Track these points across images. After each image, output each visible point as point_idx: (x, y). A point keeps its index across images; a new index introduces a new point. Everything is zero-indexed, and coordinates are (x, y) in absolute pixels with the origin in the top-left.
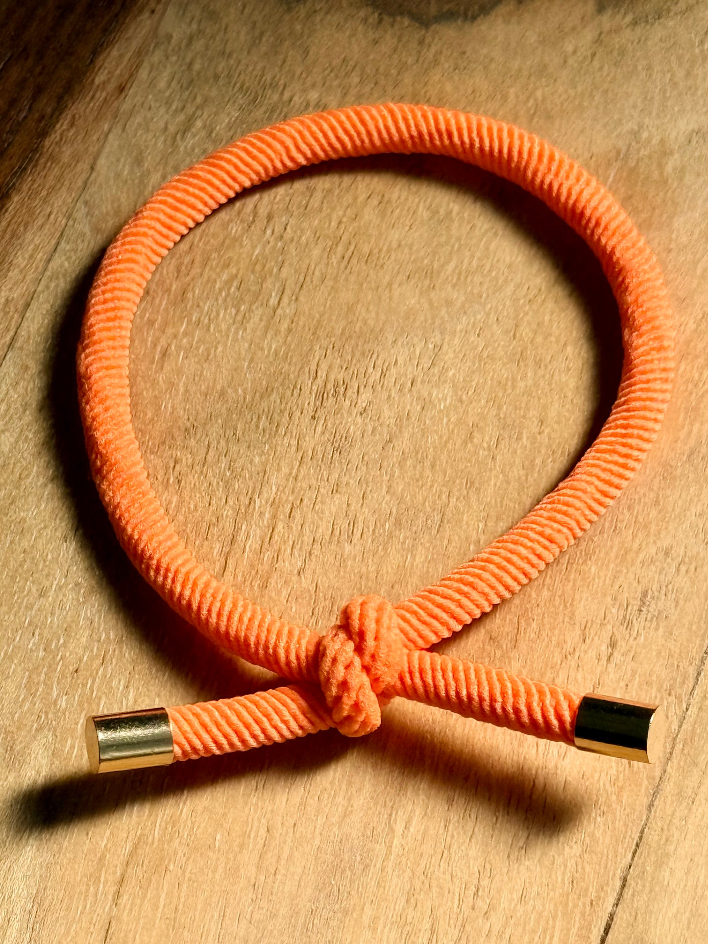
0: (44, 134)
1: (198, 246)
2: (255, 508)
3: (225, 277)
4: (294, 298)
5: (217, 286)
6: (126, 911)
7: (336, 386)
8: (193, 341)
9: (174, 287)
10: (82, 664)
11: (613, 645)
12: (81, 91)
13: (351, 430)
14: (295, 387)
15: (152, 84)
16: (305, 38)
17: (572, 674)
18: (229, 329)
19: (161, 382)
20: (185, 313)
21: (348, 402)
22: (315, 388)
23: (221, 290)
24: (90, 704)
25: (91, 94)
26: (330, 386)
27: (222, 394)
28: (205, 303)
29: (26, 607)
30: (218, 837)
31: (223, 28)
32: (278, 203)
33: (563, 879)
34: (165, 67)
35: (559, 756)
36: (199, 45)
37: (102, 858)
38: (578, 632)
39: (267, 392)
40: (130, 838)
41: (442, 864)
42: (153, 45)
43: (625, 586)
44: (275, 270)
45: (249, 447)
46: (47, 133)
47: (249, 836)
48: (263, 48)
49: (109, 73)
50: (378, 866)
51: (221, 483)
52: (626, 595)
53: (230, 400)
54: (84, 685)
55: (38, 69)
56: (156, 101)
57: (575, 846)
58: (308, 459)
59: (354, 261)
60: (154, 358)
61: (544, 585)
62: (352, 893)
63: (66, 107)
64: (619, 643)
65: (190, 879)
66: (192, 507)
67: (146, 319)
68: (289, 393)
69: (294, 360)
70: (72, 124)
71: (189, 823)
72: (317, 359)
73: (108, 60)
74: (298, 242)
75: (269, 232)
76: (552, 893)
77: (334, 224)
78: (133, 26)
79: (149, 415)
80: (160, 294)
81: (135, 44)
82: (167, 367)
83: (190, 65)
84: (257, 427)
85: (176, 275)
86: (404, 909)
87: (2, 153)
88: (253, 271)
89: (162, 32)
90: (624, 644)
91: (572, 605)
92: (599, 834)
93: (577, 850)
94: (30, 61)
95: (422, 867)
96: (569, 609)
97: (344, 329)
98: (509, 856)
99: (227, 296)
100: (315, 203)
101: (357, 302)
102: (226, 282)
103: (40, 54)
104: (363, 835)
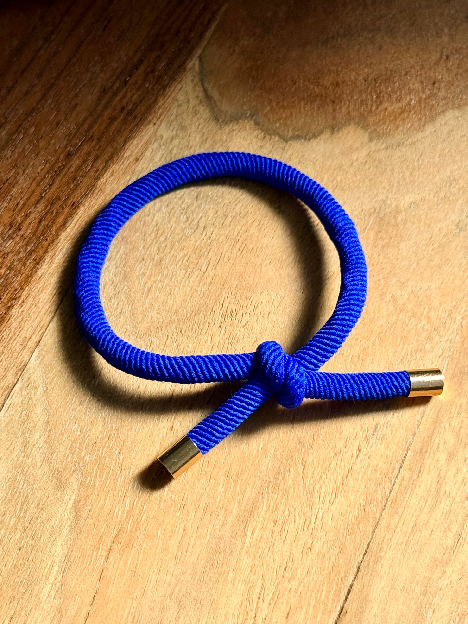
0: (98, 178)
1: (169, 238)
3: (181, 255)
4: (214, 268)
5: (177, 259)
6: (111, 565)
7: (232, 312)
8: (163, 284)
9: (156, 257)
10: (98, 440)
11: (359, 450)
12: (117, 160)
13: (238, 335)
14: (212, 311)
17: (339, 463)
18: (181, 280)
19: (147, 304)
20: (161, 271)
22: (221, 312)
23: (178, 261)
24: (100, 460)
25: (122, 161)
26: (229, 312)
27: (176, 312)
28: (171, 267)
29: (73, 410)
30: (159, 531)
31: (188, 134)
32: (209, 221)
33: (328, 566)
35: (330, 503)
36: (176, 142)
37: (102, 537)
38: (343, 442)
39: (198, 312)
40: (116, 529)
41: (269, 553)
42: (154, 140)
43: (367, 421)
44: (206, 253)
45: (187, 339)
47: (175, 532)
49: (132, 152)
50: (237, 552)
52: (367, 426)
53: (180, 315)
54: (98, 450)
55: (97, 148)
57: (335, 549)
59: (244, 252)
60: (144, 291)
62: (224, 564)
63: (109, 166)
64: (362, 450)
65: (144, 552)
67: (141, 272)
68: (209, 314)
69: (212, 298)
70: (112, 175)
71: (145, 523)
72: (223, 298)
73: (132, 145)
74: (218, 241)
75: (204, 234)
76: (322, 572)
77: (236, 233)
78: (145, 130)
79: (140, 319)
80: (149, 261)
81: (145, 139)
82: (150, 297)
83: (171, 151)
84: (192, 329)
85: (157, 252)
86: (249, 575)
87: (77, 186)
88: (195, 253)
89: (158, 134)
90: (365, 450)
91: (340, 429)
92: (347, 544)
93: (336, 551)
94: (94, 143)
95: (259, 554)
96: (339, 430)
97: (237, 285)
98: (302, 552)
99: (181, 264)
100: (227, 222)
101: (245, 272)
102: (182, 257)
103: (99, 140)
104: (231, 536)
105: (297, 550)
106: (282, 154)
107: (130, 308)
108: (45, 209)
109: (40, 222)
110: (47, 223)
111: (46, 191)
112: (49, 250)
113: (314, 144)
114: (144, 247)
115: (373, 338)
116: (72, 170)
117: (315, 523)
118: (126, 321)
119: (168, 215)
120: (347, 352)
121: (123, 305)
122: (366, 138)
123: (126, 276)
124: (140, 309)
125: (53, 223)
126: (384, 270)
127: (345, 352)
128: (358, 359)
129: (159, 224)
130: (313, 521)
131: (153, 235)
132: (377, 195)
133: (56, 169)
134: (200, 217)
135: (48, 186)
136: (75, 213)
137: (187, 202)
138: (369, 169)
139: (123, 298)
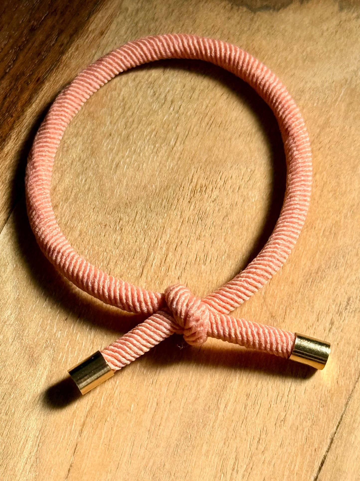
0: (63, 53)
1: (136, 113)
2: (158, 245)
3: (149, 130)
4: (182, 142)
5: (145, 134)
6: (85, 440)
7: (201, 187)
8: (131, 160)
9: (123, 133)
11: (332, 323)
12: (82, 33)
13: (208, 209)
14: (181, 186)
15: (117, 32)
16: (194, 14)
18: (150, 155)
19: (115, 180)
20: (128, 146)
21: (207, 195)
22: (191, 187)
23: (146, 136)
24: (71, 337)
25: (87, 34)
26: (198, 187)
27: (145, 187)
28: (138, 142)
30: (132, 406)
31: (154, 6)
32: (177, 95)
33: (302, 437)
34: (124, 23)
36: (141, 14)
37: (74, 413)
38: (315, 316)
39: (167, 187)
40: (89, 404)
41: (242, 426)
42: (119, 12)
43: (340, 295)
44: (174, 128)
45: (157, 214)
46: (64, 53)
47: (148, 407)
48: (173, 18)
49: (96, 25)
50: (211, 425)
51: (142, 231)
52: (340, 299)
53: (148, 191)
54: (70, 327)
55: (61, 21)
56: (119, 40)
57: (308, 421)
58: (185, 222)
59: (213, 126)
60: (112, 167)
61: (299, 292)
62: (197, 438)
63: (74, 40)
64: (335, 323)
65: (117, 426)
66: (127, 242)
67: (109, 148)
68: (178, 189)
69: (181, 173)
70: (77, 49)
71: (118, 398)
72: (192, 173)
73: (96, 19)
74: (186, 115)
75: (172, 109)
76: (296, 444)
77: (204, 107)
79: (108, 195)
80: (116, 136)
81: (110, 12)
82: (118, 172)
83: (137, 24)
84: (161, 204)
85: (124, 127)
86: (222, 447)
87: (41, 61)
88: (163, 128)
89: (123, 6)
90: (337, 323)
91: (313, 302)
92: (320, 416)
93: (309, 423)
94: (57, 17)
95: (233, 427)
96: (311, 304)
97: (206, 159)
98: (275, 424)
99: (149, 139)
100: (195, 96)
101: (214, 146)
102: (150, 132)
103: (63, 13)
104: (204, 409)
105: (270, 423)
106: (251, 25)
107: (98, 184)
108: (10, 85)
109: (5, 98)
110: (12, 99)
111: (10, 66)
112: (15, 127)
113: (283, 15)
114: (111, 123)
115: (345, 211)
116: (36, 44)
117: (288, 396)
118: (94, 197)
119: (134, 90)
120: (319, 225)
121: (91, 181)
122: (336, 8)
123: (93, 152)
124: (108, 185)
125: (18, 99)
126: (356, 142)
127: (317, 226)
128: (330, 232)
129: (126, 99)
130: (286, 394)
131: (120, 110)
132: (348, 66)
133: (19, 44)
134: (167, 90)
135: (12, 62)
136: (40, 89)
137: (154, 76)
138: (340, 39)
139: (90, 174)
